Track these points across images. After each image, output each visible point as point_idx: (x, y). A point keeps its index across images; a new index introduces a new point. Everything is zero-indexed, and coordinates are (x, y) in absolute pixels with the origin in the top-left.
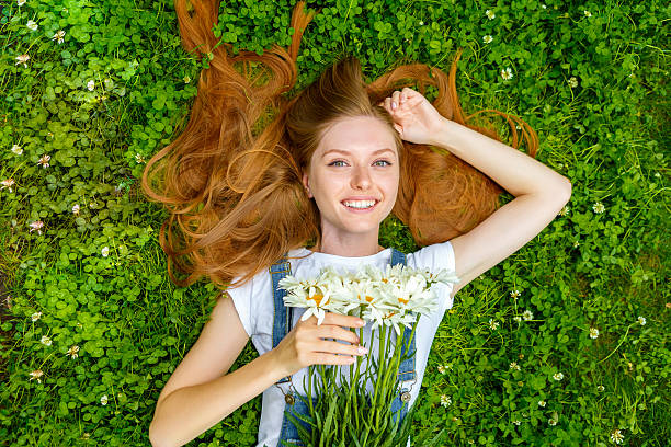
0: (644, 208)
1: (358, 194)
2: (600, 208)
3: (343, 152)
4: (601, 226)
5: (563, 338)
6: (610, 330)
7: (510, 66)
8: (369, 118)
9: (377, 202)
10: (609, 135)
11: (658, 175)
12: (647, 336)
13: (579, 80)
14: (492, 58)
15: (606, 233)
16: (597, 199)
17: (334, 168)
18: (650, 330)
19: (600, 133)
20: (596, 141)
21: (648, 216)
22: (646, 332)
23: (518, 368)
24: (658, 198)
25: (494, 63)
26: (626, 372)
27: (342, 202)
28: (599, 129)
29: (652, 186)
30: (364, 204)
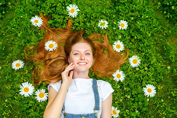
0: (158, 69)
1: (81, 61)
2: (146, 69)
3: (78, 51)
4: (147, 73)
5: (140, 103)
6: (154, 103)
7: (120, 35)
8: (84, 43)
9: (87, 63)
10: (146, 51)
11: (161, 62)
12: (164, 105)
13: (137, 37)
14: (116, 32)
15: (148, 75)
16: (145, 67)
17: (76, 55)
18: (165, 103)
19: (144, 50)
20: (143, 52)
21: (160, 72)
22: (164, 104)
23: (128, 111)
24: (162, 67)
25: (116, 34)
26: (160, 116)
27: (78, 64)
28: (144, 49)
29: (160, 64)
30: (83, 64)
